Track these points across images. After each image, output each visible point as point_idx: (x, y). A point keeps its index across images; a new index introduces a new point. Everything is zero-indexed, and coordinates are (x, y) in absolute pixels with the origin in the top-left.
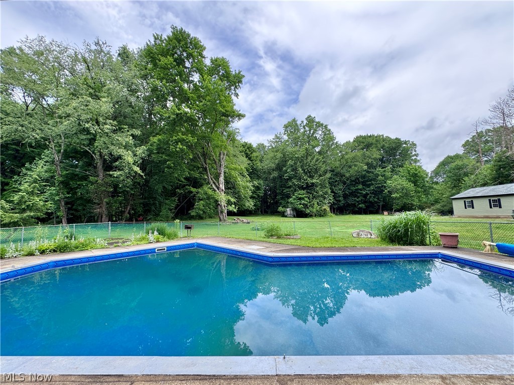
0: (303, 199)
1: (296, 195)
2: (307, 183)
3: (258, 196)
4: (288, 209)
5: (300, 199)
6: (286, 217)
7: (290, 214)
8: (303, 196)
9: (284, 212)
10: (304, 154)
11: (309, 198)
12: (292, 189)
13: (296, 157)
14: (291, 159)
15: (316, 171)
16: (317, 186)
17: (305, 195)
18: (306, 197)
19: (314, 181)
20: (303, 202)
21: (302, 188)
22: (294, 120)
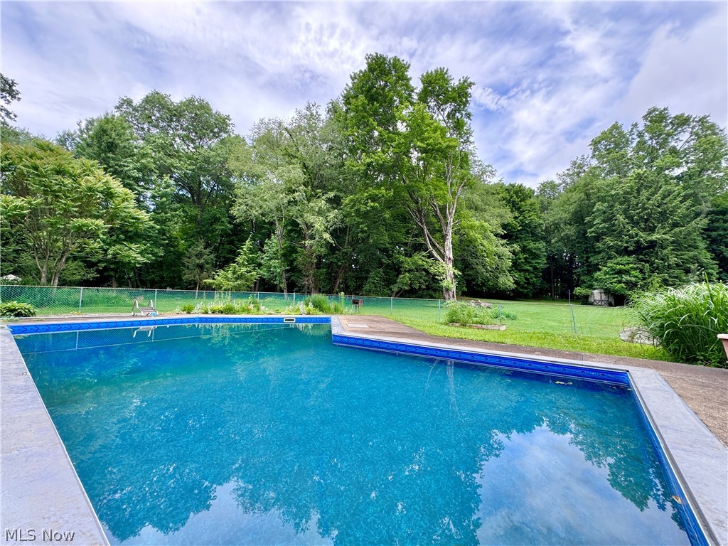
0: (627, 272)
1: (609, 265)
2: (637, 242)
3: (535, 268)
4: (595, 292)
5: (620, 272)
6: (591, 304)
7: (601, 301)
8: (627, 267)
9: (587, 297)
10: (632, 188)
11: (641, 271)
12: (603, 254)
13: (612, 196)
14: (603, 200)
15: (663, 216)
16: (663, 248)
17: (631, 266)
18: (635, 269)
19: (655, 237)
20: (625, 278)
21: (626, 252)
22: (615, 127)
